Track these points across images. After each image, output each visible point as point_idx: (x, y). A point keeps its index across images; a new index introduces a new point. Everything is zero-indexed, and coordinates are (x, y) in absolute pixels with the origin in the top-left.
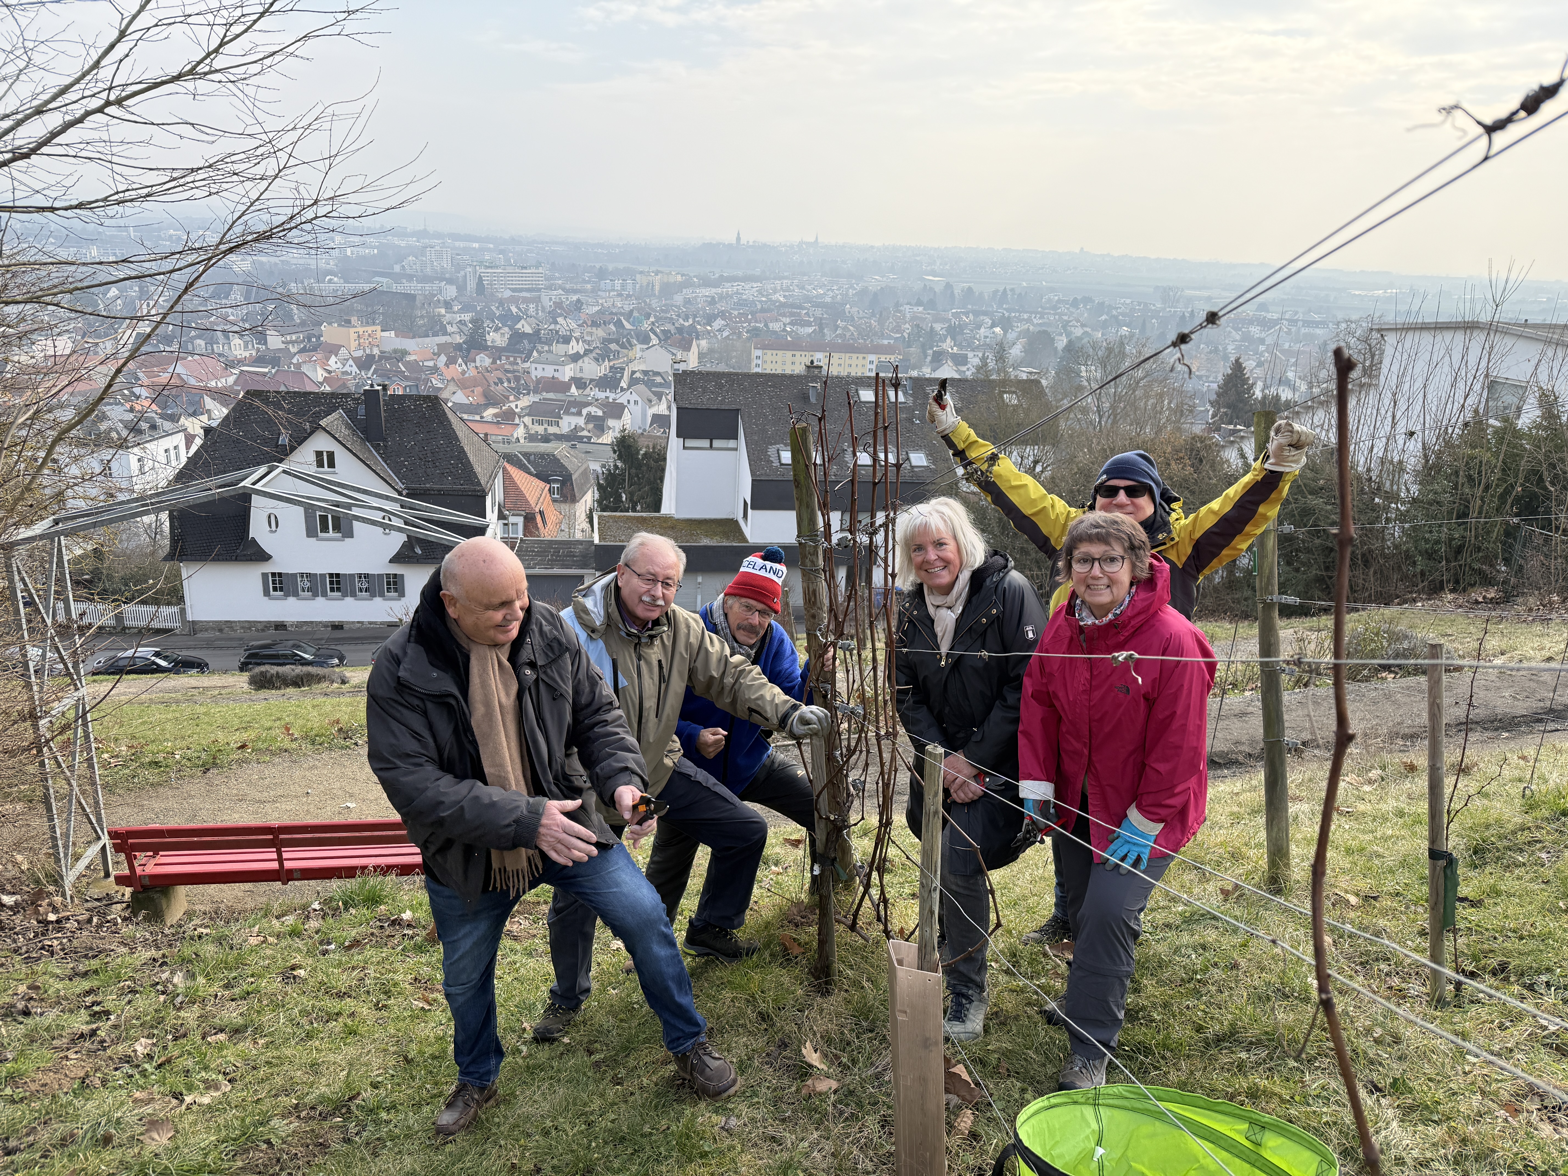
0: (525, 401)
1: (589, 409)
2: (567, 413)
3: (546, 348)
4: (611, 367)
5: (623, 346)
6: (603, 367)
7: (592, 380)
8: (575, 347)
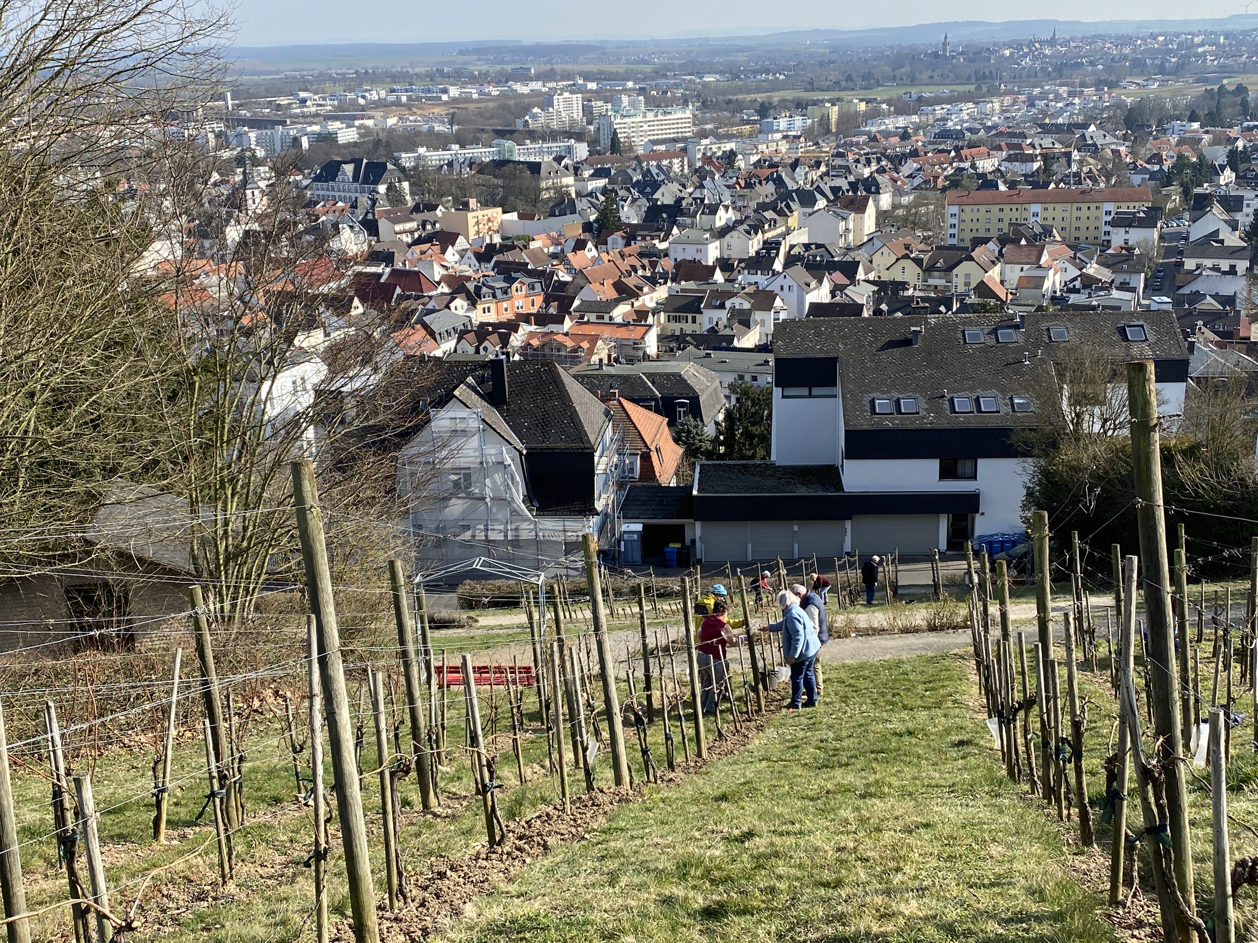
0: (662, 292)
1: (734, 300)
2: (709, 306)
3: (689, 221)
4: (765, 242)
5: (781, 213)
6: (755, 241)
7: (741, 261)
8: (722, 218)
